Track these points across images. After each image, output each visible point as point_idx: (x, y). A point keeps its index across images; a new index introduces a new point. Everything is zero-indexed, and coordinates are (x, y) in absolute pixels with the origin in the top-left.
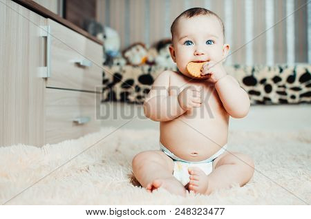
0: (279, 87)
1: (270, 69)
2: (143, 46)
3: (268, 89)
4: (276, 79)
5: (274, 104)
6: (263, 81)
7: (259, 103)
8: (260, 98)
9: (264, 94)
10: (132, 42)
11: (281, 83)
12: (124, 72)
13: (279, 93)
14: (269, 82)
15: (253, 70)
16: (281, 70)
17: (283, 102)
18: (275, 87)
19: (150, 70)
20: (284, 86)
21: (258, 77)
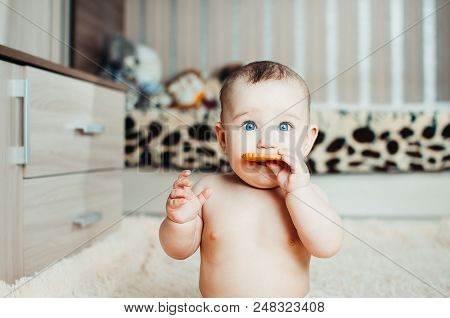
0: (411, 144)
1: (395, 116)
2: (198, 74)
3: (393, 147)
4: (406, 133)
5: (401, 172)
6: (385, 136)
7: (378, 169)
8: (380, 162)
9: (385, 156)
10: (180, 68)
11: (413, 139)
12: (166, 120)
13: (410, 154)
14: (395, 136)
15: (369, 118)
16: (413, 118)
17: (416, 168)
18: (403, 145)
19: (206, 117)
20: (418, 144)
21: (377, 129)
